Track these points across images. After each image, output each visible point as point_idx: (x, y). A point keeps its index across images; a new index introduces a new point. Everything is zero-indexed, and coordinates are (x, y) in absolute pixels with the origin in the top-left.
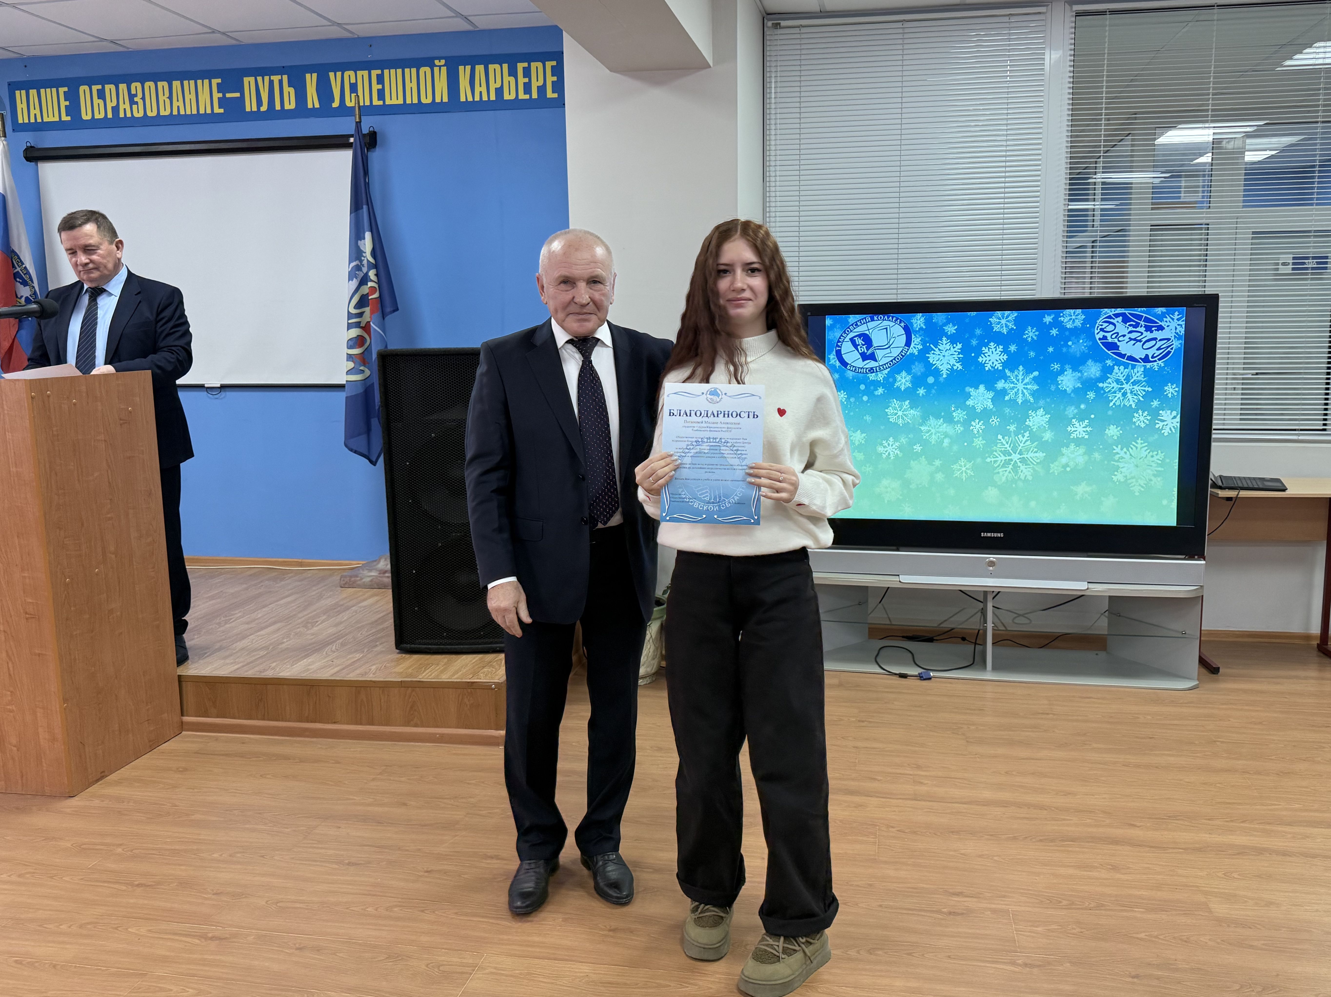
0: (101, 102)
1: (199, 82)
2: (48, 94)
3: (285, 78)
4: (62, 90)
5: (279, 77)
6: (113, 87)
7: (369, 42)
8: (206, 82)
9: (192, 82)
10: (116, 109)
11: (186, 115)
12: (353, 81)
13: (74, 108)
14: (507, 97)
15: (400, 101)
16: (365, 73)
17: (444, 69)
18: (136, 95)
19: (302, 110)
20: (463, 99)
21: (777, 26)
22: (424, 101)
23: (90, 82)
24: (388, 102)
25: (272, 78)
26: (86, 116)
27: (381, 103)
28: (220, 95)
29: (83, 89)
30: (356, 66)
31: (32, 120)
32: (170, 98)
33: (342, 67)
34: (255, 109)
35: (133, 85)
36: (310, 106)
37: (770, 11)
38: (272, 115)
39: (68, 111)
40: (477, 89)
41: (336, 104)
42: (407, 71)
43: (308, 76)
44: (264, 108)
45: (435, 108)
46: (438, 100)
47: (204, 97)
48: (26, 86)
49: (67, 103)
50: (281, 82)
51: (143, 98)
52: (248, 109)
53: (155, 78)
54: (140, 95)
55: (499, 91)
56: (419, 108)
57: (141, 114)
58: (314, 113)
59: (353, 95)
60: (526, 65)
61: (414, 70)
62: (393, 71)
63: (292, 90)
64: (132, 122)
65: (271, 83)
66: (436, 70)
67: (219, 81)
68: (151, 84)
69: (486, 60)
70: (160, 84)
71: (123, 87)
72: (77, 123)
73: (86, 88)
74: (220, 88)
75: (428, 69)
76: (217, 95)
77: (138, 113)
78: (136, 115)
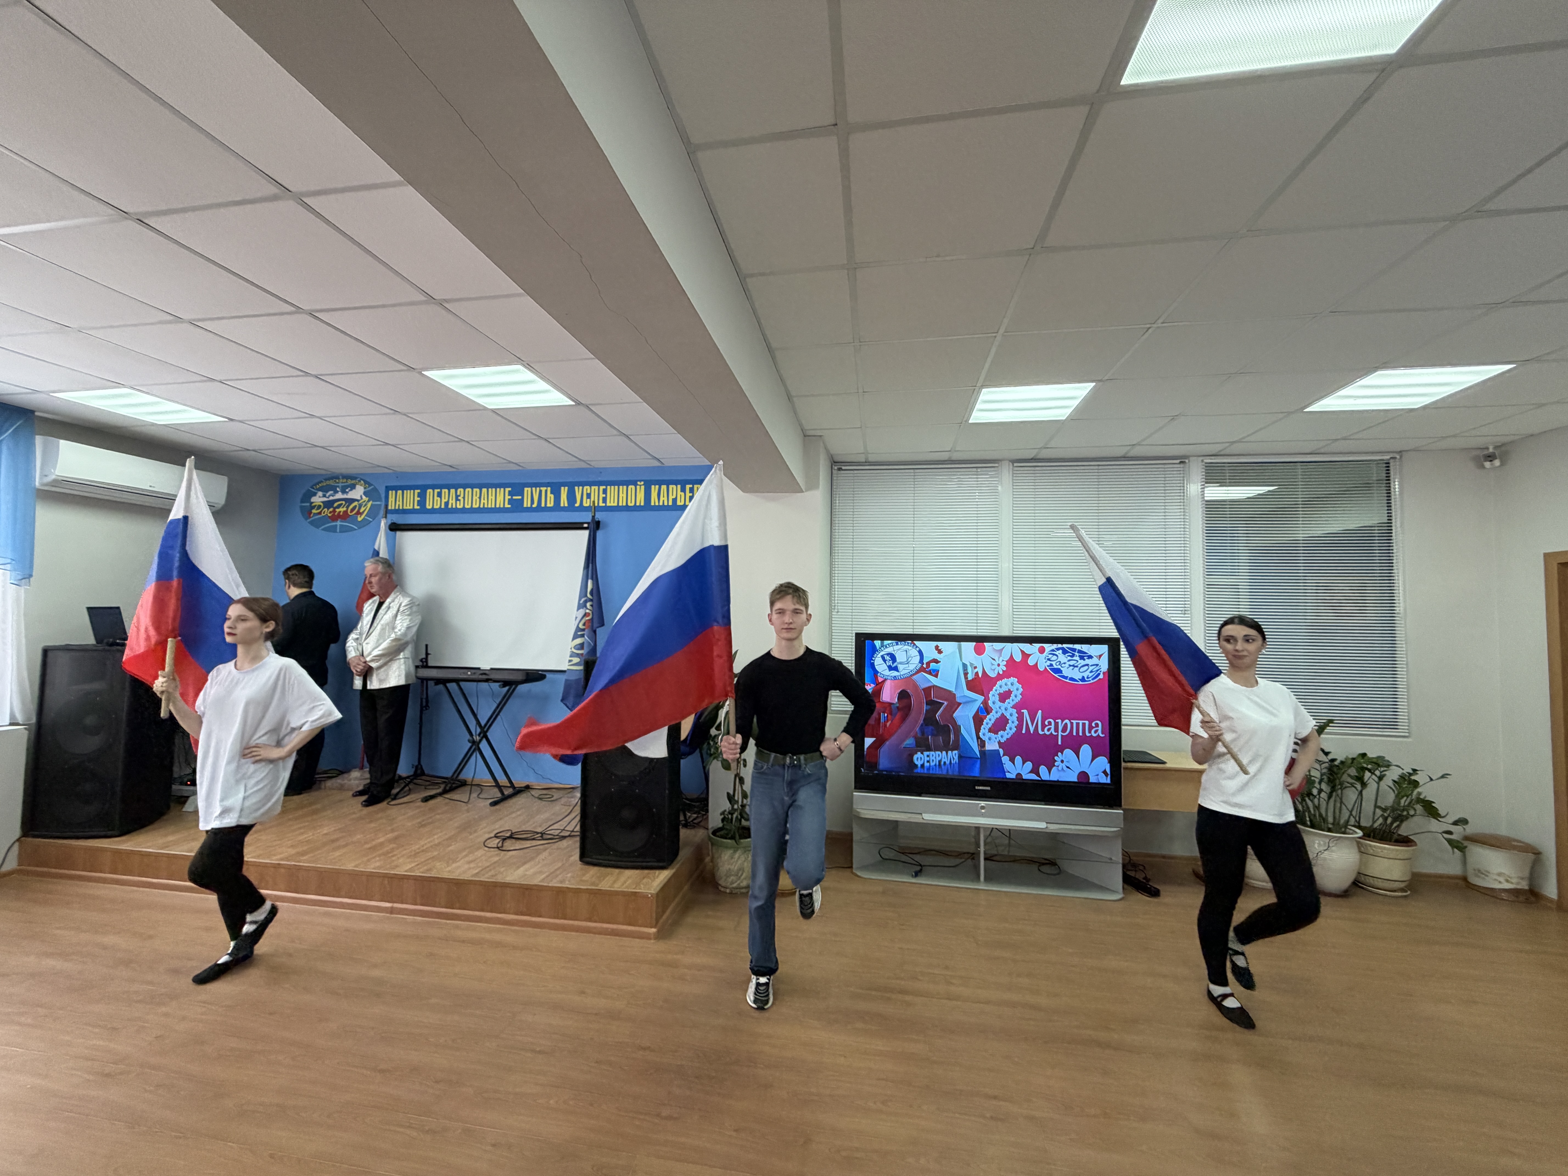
0: (439, 499)
1: (498, 489)
2: (409, 494)
3: (549, 489)
4: (417, 491)
5: (545, 488)
6: (447, 491)
7: (600, 471)
8: (502, 489)
9: (494, 489)
10: (447, 504)
11: (488, 508)
12: (589, 492)
13: (422, 502)
14: (679, 503)
15: (616, 504)
16: (596, 488)
17: (643, 487)
18: (459, 496)
19: (557, 507)
20: (652, 504)
21: (840, 469)
22: (629, 504)
23: (433, 487)
24: (608, 504)
25: (542, 488)
26: (429, 507)
27: (604, 505)
28: (510, 497)
29: (430, 491)
30: (590, 484)
31: (397, 508)
32: (480, 498)
33: (583, 484)
34: (529, 505)
35: (459, 490)
36: (562, 505)
37: (836, 461)
38: (539, 509)
39: (419, 503)
40: (662, 499)
41: (577, 505)
42: (621, 487)
43: (562, 488)
44: (535, 505)
45: (636, 508)
46: (638, 504)
47: (500, 498)
48: (396, 488)
49: (419, 499)
50: (546, 491)
51: (464, 498)
52: (525, 505)
53: (472, 487)
54: (462, 495)
55: (675, 500)
56: (627, 508)
57: (461, 506)
58: (564, 509)
59: (588, 500)
60: (691, 486)
61: (625, 487)
62: (613, 487)
63: (552, 496)
64: (456, 511)
65: (541, 491)
66: (638, 487)
67: (510, 489)
68: (470, 490)
69: (668, 483)
70: (475, 490)
71: (453, 491)
72: (423, 510)
73: (431, 491)
74: (510, 493)
75: (633, 487)
76: (508, 497)
77: (460, 506)
78: (458, 507)
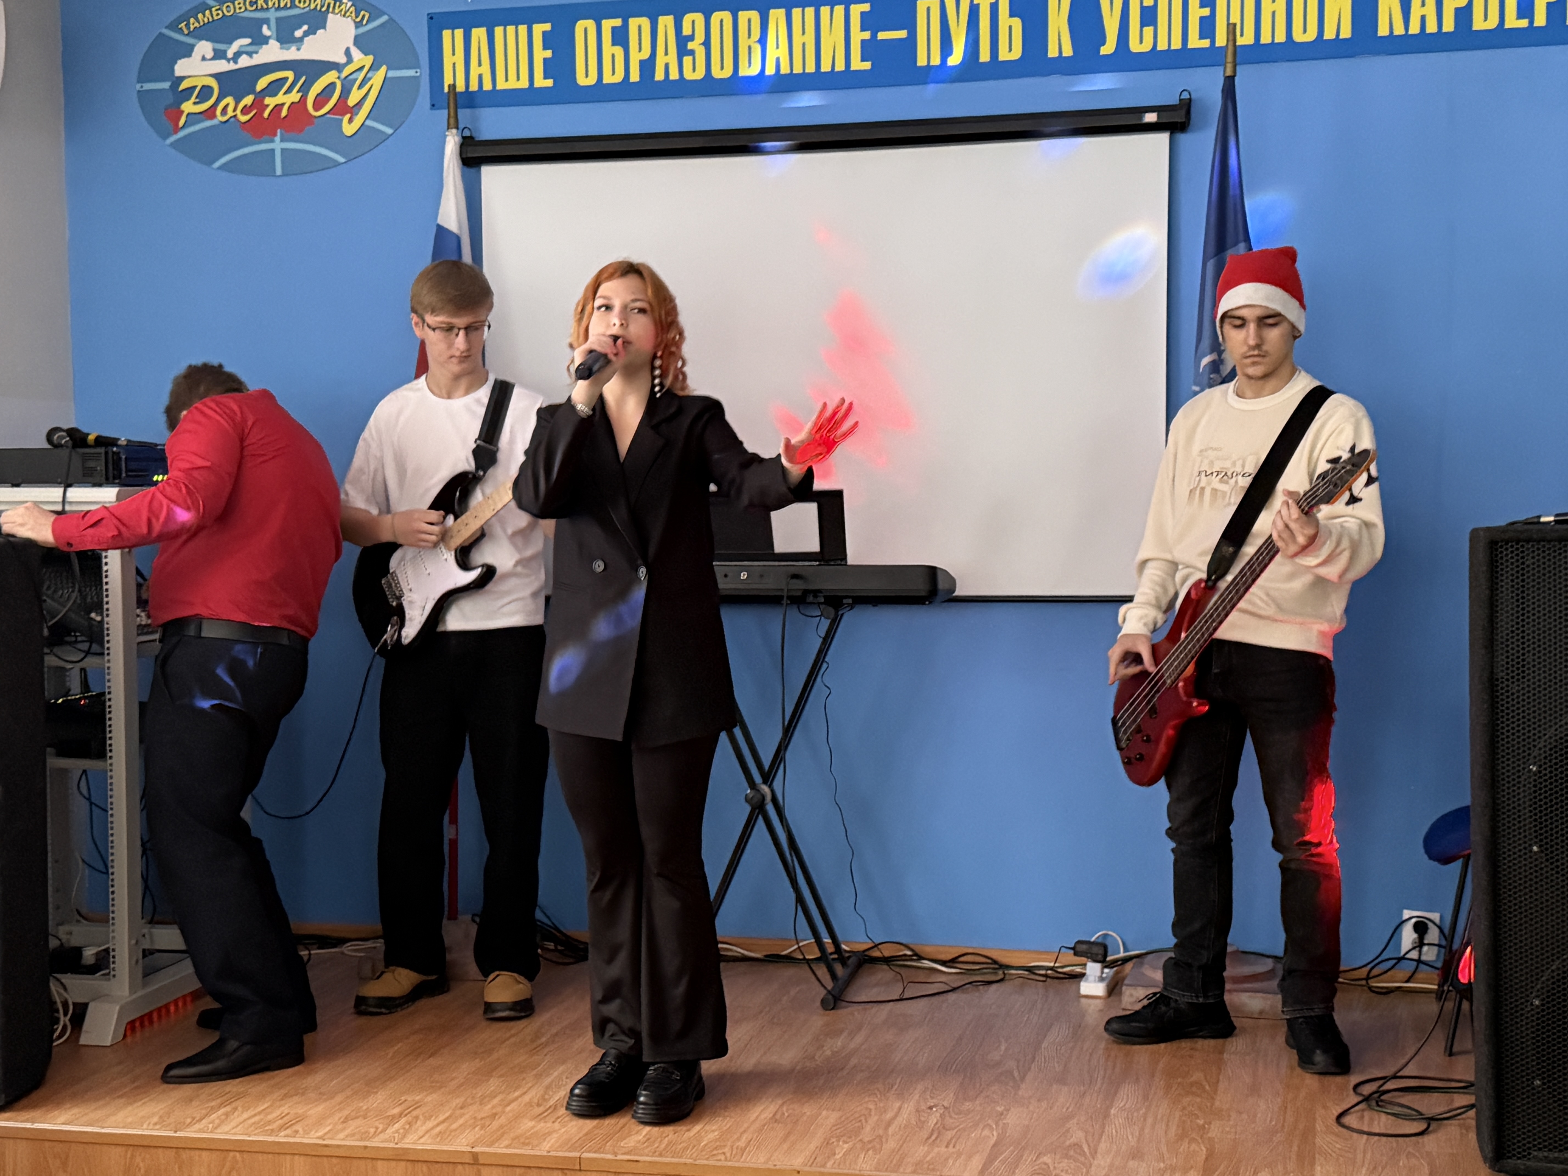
0: (619, 51)
2: (510, 37)
4: (540, 29)
6: (645, 22)
9: (810, 11)
10: (648, 66)
11: (791, 74)
12: (1148, 2)
13: (561, 64)
14: (1479, 24)
18: (691, 38)
19: (1035, 61)
20: (1383, 31)
22: (1299, 37)
23: (597, 13)
24: (1221, 41)
26: (585, 78)
27: (1205, 43)
28: (867, 35)
29: (584, 27)
31: (474, 87)
34: (936, 61)
35: (688, 19)
36: (1053, 53)
38: (972, 70)
39: (549, 69)
40: (1416, 12)
41: (1108, 49)
45: (1323, 50)
47: (832, 39)
48: (466, 21)
49: (548, 54)
50: (994, 7)
51: (707, 44)
52: (922, 61)
54: (700, 37)
55: (1464, 14)
56: (1287, 52)
57: (700, 74)
58: (1060, 65)
59: (1148, 31)
63: (1017, 24)
64: (680, 89)
65: (974, 9)
67: (866, 7)
68: (725, 15)
70: (743, 16)
71: (666, 21)
72: (565, 91)
73: (590, 24)
74: (866, 22)
76: (858, 36)
77: (694, 73)
78: (689, 75)
